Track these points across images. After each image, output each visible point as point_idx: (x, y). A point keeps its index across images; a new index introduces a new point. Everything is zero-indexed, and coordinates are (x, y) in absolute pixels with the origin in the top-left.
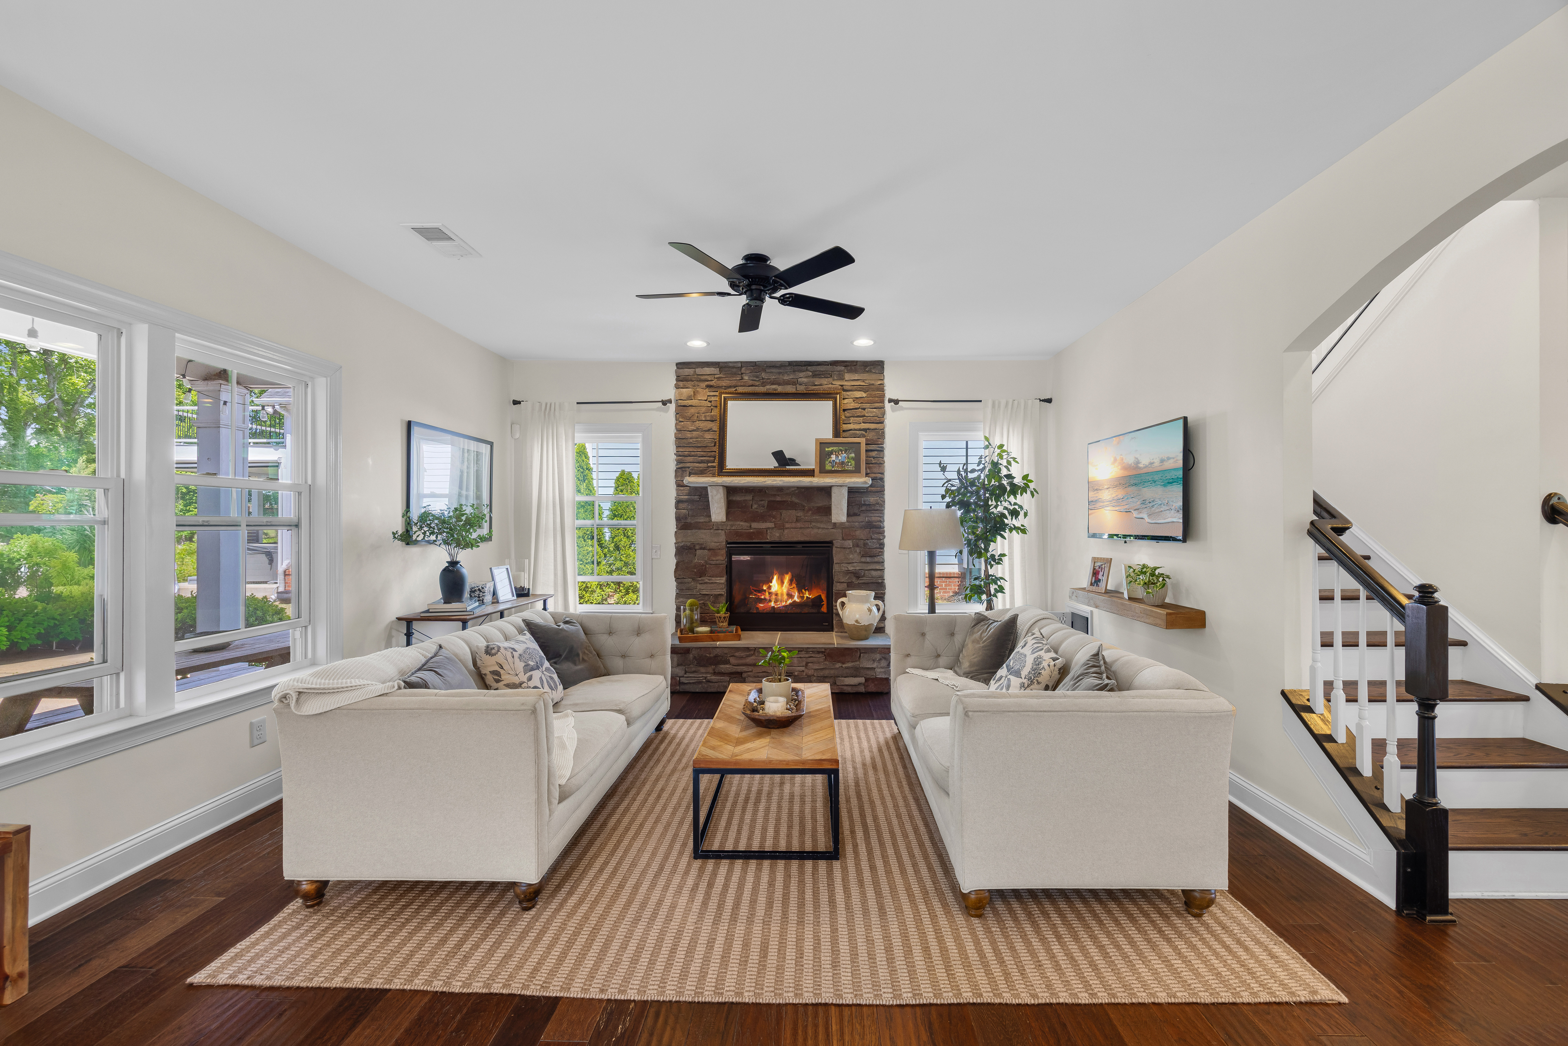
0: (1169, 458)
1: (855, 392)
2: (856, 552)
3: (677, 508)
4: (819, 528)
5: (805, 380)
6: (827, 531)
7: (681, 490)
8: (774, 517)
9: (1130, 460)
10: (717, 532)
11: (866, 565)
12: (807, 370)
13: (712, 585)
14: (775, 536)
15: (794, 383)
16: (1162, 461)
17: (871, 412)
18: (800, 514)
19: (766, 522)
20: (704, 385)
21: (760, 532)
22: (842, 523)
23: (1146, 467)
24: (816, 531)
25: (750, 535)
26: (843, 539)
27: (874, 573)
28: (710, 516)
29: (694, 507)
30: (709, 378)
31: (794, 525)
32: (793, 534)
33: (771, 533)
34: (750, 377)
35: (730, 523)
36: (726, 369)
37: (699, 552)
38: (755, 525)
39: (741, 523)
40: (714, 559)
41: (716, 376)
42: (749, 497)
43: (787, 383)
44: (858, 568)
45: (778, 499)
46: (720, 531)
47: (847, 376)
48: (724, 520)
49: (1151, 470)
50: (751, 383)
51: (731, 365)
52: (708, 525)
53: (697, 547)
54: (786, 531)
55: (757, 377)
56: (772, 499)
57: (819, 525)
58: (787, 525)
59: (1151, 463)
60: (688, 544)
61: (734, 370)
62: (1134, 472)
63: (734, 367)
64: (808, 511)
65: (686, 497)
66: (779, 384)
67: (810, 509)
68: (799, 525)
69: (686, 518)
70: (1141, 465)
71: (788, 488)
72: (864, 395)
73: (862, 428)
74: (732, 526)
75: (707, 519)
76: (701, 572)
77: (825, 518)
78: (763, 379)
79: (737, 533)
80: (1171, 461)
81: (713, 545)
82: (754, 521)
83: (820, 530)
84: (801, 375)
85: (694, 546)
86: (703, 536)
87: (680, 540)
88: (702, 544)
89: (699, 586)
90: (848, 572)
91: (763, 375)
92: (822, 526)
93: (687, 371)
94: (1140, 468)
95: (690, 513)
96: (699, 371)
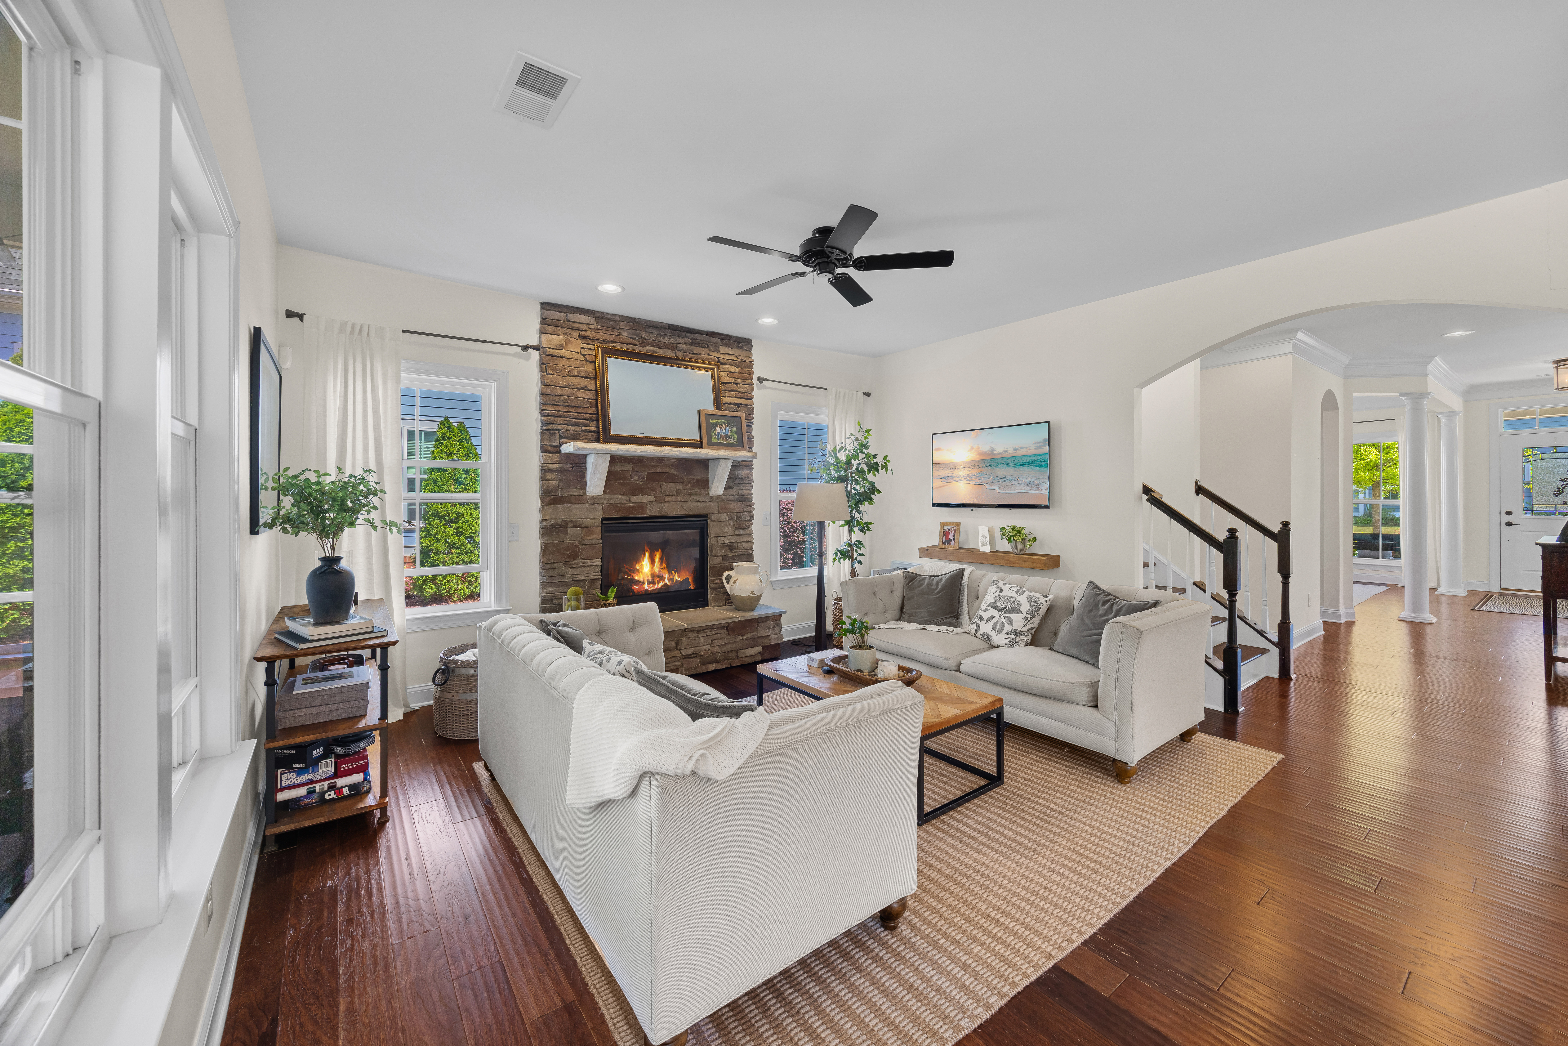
0: (1022, 448)
1: (729, 366)
2: (730, 525)
3: (543, 478)
4: (698, 501)
5: (685, 347)
6: (703, 505)
7: (549, 457)
8: (654, 490)
9: (986, 448)
10: (593, 506)
11: (739, 537)
12: (686, 337)
13: (588, 569)
14: (654, 510)
15: (673, 348)
16: (1016, 450)
17: (743, 388)
18: (680, 487)
19: (646, 495)
20: (576, 334)
21: (641, 506)
22: (719, 497)
23: (1000, 453)
24: (695, 504)
25: (629, 509)
26: (719, 512)
27: (746, 545)
28: (585, 489)
29: (565, 478)
30: (583, 327)
31: (673, 498)
32: (672, 508)
33: (651, 507)
34: (629, 333)
35: (607, 496)
36: (604, 320)
37: (571, 531)
38: (634, 498)
39: (620, 497)
40: (589, 538)
41: (591, 327)
42: (628, 468)
43: (667, 347)
44: (732, 541)
45: (659, 470)
46: (597, 506)
47: (722, 349)
48: (601, 492)
49: (1005, 456)
50: (630, 341)
51: (608, 317)
52: (582, 499)
53: (570, 525)
54: (666, 505)
55: (637, 335)
56: (653, 470)
57: (698, 498)
58: (667, 499)
59: (1005, 451)
60: (560, 522)
61: (612, 323)
62: (989, 457)
63: (611, 320)
64: (687, 484)
65: (557, 465)
66: (660, 347)
67: (689, 482)
68: (679, 498)
69: (556, 491)
70: (995, 452)
71: (669, 459)
72: (737, 370)
73: (736, 402)
74: (609, 499)
75: (581, 492)
76: (573, 554)
77: (703, 492)
78: (643, 338)
79: (616, 508)
80: (1024, 450)
81: (588, 522)
82: (633, 494)
83: (699, 503)
84: (682, 340)
85: (567, 524)
86: (577, 512)
87: (547, 517)
88: (575, 521)
89: (570, 571)
90: (724, 545)
91: (644, 334)
92: (701, 499)
93: (556, 315)
94: (995, 454)
95: (561, 484)
96: (571, 316)
